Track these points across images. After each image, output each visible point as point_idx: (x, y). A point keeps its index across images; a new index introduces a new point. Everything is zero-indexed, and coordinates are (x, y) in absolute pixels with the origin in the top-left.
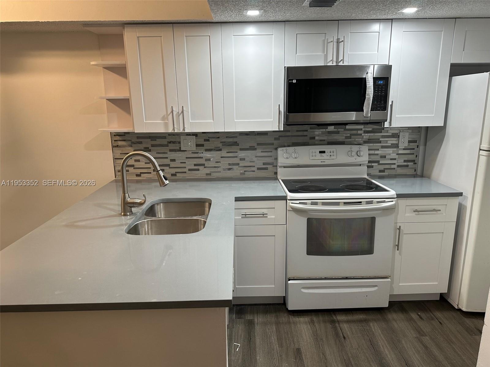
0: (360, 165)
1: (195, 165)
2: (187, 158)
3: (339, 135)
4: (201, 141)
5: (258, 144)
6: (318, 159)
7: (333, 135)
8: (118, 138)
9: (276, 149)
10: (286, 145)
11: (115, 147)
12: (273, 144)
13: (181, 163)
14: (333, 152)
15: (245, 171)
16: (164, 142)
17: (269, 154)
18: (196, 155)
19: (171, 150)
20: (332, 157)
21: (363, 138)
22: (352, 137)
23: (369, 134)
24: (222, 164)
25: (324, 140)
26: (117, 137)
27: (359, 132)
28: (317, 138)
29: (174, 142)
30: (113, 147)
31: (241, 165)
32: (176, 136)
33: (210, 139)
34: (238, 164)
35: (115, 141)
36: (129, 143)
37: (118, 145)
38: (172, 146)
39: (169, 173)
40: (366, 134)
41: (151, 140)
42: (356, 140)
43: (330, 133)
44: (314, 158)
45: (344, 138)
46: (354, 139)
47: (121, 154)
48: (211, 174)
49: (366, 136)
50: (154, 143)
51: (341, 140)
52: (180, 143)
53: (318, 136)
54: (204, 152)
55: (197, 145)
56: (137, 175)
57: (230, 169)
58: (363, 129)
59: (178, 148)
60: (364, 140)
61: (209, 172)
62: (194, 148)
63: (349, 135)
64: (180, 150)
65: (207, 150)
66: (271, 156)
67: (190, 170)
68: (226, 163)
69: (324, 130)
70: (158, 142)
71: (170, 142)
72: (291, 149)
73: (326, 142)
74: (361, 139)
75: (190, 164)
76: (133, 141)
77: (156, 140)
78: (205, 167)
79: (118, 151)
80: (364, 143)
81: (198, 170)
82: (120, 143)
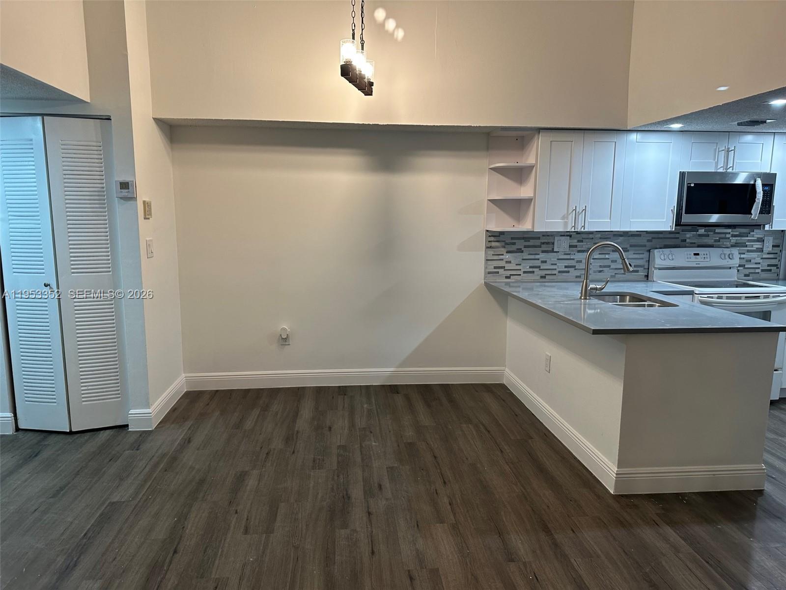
0: (730, 268)
1: (566, 267)
2: (558, 259)
3: (708, 238)
4: (575, 242)
5: (631, 246)
6: (693, 261)
7: (704, 238)
8: (492, 239)
9: (649, 251)
10: (658, 247)
11: (489, 248)
12: (645, 246)
13: (552, 264)
14: (707, 254)
15: (615, 274)
16: (537, 242)
17: (641, 256)
18: (568, 257)
19: (543, 252)
20: (706, 260)
21: (731, 241)
22: (721, 240)
23: (736, 238)
24: (593, 266)
25: (695, 243)
26: (492, 237)
27: (728, 236)
28: (688, 240)
29: (548, 243)
30: (487, 248)
31: (611, 267)
32: (550, 237)
33: (584, 240)
34: (609, 266)
35: (489, 241)
36: (503, 244)
37: (491, 246)
38: (544, 247)
39: (538, 275)
40: (734, 238)
41: (525, 241)
42: (725, 243)
43: (700, 235)
44: (689, 260)
45: (713, 241)
46: (722, 243)
47: (493, 255)
48: (580, 276)
49: (734, 240)
50: (527, 244)
51: (710, 243)
52: (553, 244)
53: (689, 238)
54: (576, 254)
55: (571, 246)
56: (507, 277)
57: (600, 271)
58: (731, 233)
59: (550, 249)
60: (731, 244)
61: (579, 275)
62: (567, 250)
63: (718, 238)
64: (553, 251)
65: (579, 251)
66: (642, 259)
67: (559, 272)
68: (597, 264)
69: (695, 233)
70: (532, 243)
71: (543, 243)
72: (667, 251)
73: (696, 245)
74: (728, 243)
75: (561, 266)
76: (507, 242)
77: (529, 241)
78: (575, 269)
79: (491, 252)
80: (732, 247)
81: (568, 272)
82: (493, 244)
